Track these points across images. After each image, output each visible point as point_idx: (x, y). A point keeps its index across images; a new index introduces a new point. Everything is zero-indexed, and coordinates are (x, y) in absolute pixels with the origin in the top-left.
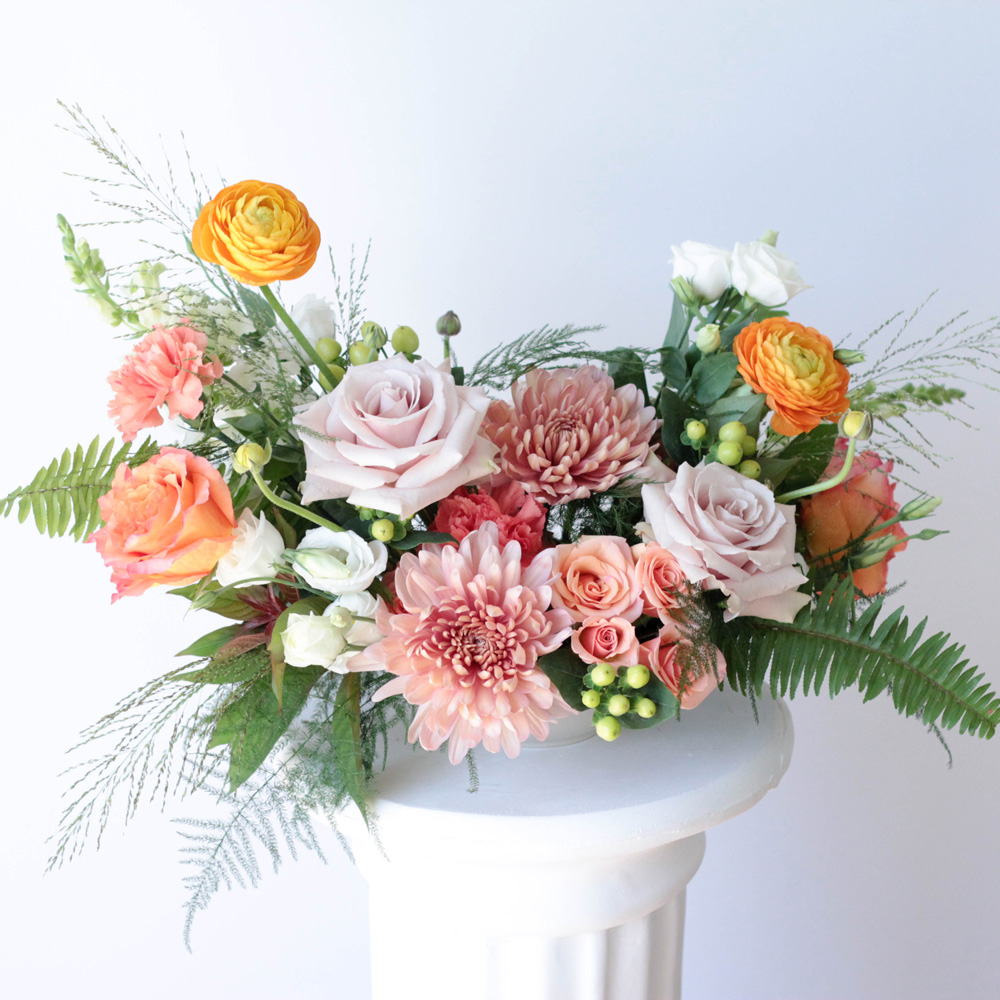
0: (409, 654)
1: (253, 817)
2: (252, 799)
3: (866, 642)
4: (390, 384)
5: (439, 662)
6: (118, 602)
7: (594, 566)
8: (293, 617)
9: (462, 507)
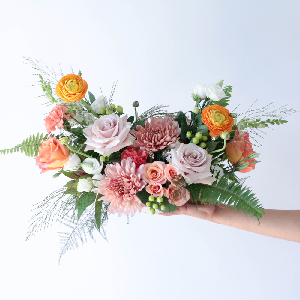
0: (106, 190)
1: (77, 232)
2: (77, 227)
3: (229, 191)
4: (106, 122)
5: (112, 192)
6: (43, 173)
7: (156, 169)
8: (79, 179)
9: (127, 152)
